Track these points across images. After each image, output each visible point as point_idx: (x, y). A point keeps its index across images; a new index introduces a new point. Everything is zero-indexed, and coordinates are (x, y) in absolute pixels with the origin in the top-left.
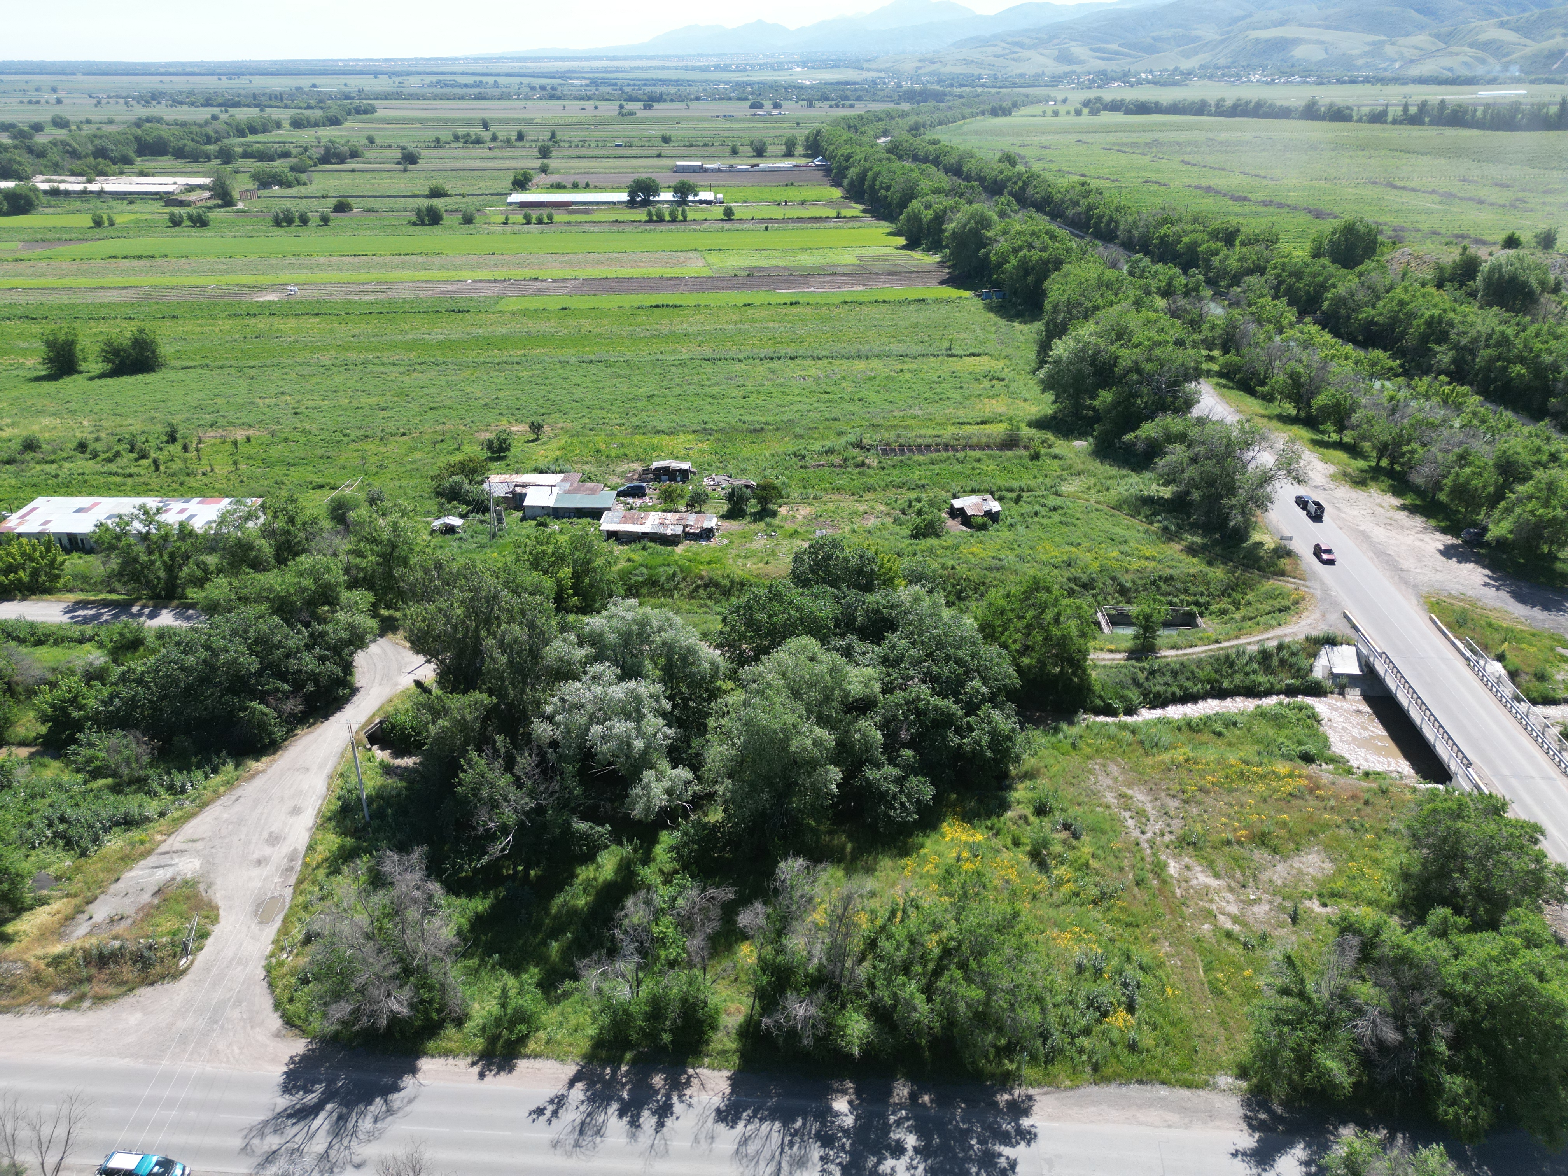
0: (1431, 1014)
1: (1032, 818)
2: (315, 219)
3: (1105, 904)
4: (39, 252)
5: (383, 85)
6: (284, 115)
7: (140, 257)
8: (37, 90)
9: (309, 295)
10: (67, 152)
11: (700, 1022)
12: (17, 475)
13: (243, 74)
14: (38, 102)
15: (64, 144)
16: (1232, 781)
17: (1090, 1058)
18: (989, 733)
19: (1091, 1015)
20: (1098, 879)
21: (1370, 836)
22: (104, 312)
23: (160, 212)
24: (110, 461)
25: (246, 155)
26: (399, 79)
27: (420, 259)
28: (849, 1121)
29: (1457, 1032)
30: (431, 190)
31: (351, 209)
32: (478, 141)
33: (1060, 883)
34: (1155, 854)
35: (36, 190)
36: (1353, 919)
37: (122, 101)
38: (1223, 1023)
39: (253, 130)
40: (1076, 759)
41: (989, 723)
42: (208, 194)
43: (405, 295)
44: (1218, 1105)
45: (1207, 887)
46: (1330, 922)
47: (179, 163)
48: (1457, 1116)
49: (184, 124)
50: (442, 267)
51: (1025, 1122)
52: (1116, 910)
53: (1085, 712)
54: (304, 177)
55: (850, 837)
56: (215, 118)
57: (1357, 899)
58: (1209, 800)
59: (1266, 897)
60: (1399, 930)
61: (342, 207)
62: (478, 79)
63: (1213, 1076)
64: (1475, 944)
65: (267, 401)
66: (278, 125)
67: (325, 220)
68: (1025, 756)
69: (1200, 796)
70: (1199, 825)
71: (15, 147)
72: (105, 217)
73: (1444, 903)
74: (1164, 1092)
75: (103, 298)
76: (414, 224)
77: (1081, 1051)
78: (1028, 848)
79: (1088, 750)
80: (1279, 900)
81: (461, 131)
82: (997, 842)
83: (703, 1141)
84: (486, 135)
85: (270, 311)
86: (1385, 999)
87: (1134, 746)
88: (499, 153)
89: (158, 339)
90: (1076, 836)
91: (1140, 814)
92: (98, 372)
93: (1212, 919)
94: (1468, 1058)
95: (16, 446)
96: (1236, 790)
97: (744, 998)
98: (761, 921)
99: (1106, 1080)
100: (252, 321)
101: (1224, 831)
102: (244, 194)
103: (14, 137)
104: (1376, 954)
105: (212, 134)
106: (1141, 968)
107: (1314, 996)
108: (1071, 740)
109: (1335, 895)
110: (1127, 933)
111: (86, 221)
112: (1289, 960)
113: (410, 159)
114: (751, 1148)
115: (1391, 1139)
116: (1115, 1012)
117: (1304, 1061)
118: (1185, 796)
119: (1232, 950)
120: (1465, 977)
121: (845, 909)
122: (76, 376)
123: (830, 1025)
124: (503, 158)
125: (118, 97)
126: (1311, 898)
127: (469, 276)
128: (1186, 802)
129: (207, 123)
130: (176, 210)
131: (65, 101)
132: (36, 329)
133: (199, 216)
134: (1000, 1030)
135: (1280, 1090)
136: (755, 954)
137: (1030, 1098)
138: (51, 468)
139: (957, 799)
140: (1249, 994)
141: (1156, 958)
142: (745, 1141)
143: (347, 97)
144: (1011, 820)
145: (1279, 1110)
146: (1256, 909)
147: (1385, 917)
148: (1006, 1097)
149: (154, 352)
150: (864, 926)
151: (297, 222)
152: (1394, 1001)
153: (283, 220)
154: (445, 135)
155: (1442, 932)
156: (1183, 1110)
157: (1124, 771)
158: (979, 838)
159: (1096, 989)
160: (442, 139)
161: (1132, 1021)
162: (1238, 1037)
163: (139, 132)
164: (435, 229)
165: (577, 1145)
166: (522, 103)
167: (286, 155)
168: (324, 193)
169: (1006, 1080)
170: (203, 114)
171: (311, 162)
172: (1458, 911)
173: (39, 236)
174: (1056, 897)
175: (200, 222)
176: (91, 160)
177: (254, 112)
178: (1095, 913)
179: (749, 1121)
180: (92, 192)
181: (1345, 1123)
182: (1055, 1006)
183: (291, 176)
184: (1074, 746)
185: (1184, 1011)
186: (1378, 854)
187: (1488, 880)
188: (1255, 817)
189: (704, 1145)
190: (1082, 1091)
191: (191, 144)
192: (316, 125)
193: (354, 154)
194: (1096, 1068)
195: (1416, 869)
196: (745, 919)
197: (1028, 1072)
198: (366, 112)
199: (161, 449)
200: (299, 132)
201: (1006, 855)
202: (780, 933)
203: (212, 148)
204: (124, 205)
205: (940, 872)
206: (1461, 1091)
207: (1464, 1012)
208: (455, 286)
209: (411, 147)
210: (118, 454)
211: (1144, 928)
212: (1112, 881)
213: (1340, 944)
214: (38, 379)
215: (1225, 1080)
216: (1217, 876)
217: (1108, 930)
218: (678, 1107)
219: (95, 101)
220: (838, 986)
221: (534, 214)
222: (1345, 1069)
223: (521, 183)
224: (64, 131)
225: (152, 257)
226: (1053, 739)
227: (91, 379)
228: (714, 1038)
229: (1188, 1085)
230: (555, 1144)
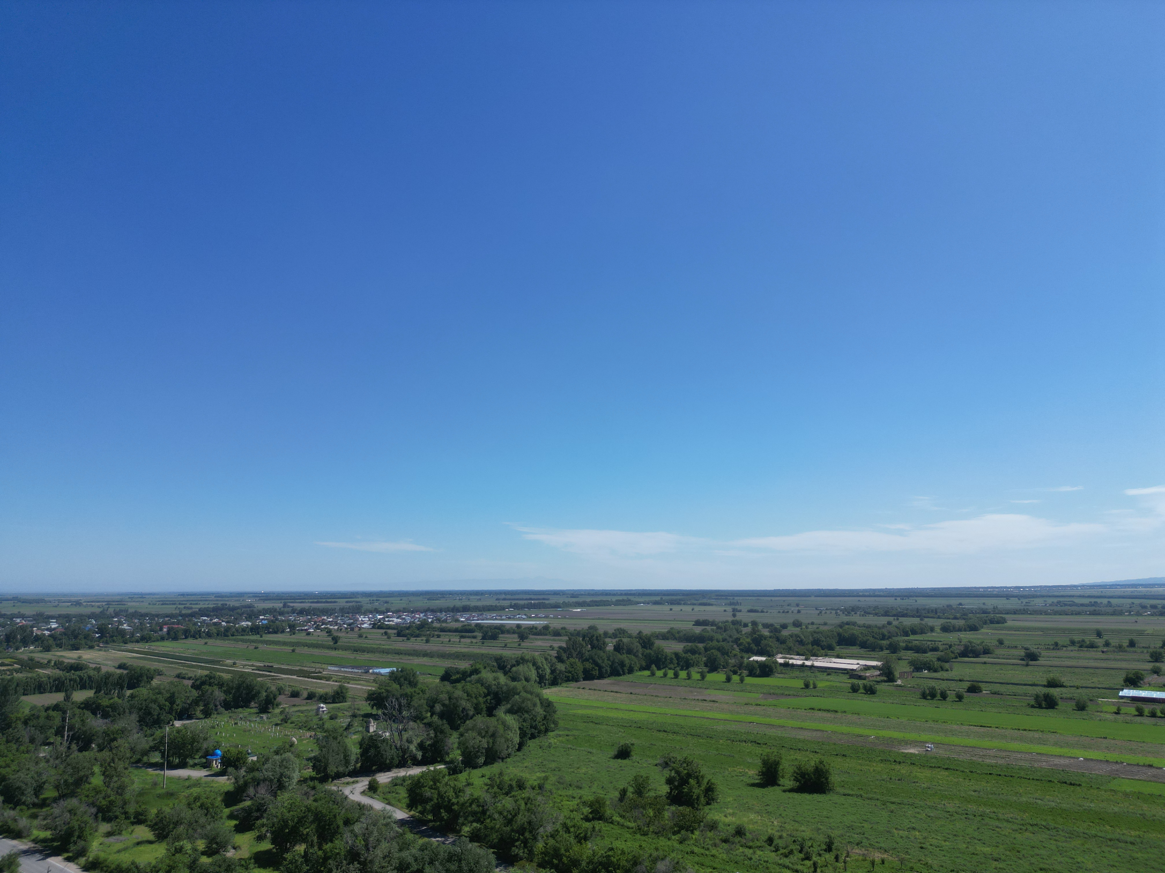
2: (951, 696)
4: (771, 701)
5: (1013, 604)
6: (937, 623)
7: (828, 711)
8: (788, 605)
9: (942, 753)
10: (798, 641)
12: (728, 853)
13: (911, 596)
14: (788, 612)
15: (797, 636)
22: (800, 745)
23: (847, 682)
24: (786, 856)
25: (907, 648)
26: (1027, 600)
27: (1037, 735)
30: (1049, 682)
31: (981, 691)
32: (1092, 646)
35: (776, 662)
37: (834, 612)
39: (914, 632)
42: (878, 673)
43: (1022, 763)
47: (862, 651)
49: (869, 627)
50: (1056, 744)
54: (947, 665)
56: (889, 623)
61: (974, 689)
62: (1093, 600)
65: (901, 832)
66: (932, 629)
67: (960, 697)
71: (770, 637)
72: (811, 682)
75: (802, 735)
76: (1033, 707)
81: (1077, 638)
84: (1100, 642)
85: (912, 761)
88: (1111, 656)
89: (831, 771)
92: (789, 787)
95: (731, 830)
100: (897, 767)
102: (902, 675)
103: (771, 632)
105: (886, 633)
111: (800, 684)
113: (1031, 657)
122: (776, 788)
124: (1115, 660)
125: (832, 609)
127: (1081, 755)
129: (884, 626)
130: (856, 681)
131: (802, 612)
132: (758, 750)
133: (871, 687)
138: (749, 852)
143: (985, 612)
149: (827, 779)
151: (939, 697)
153: (929, 695)
154: (1063, 640)
160: (1060, 643)
163: (841, 630)
164: (1050, 712)
166: (1135, 618)
167: (935, 649)
168: (961, 678)
170: (883, 620)
171: (953, 655)
173: (772, 691)
175: (870, 691)
176: (810, 646)
177: (916, 621)
180: (807, 666)
183: (937, 664)
191: (871, 639)
192: (960, 630)
193: (987, 652)
198: (998, 622)
199: (820, 855)
200: (946, 634)
203: (885, 643)
204: (824, 676)
208: (1067, 761)
209: (1033, 649)
210: (791, 852)
214: (753, 785)
219: (818, 612)
221: (1147, 709)
223: (1133, 681)
224: (798, 629)
225: (836, 712)
227: (784, 791)
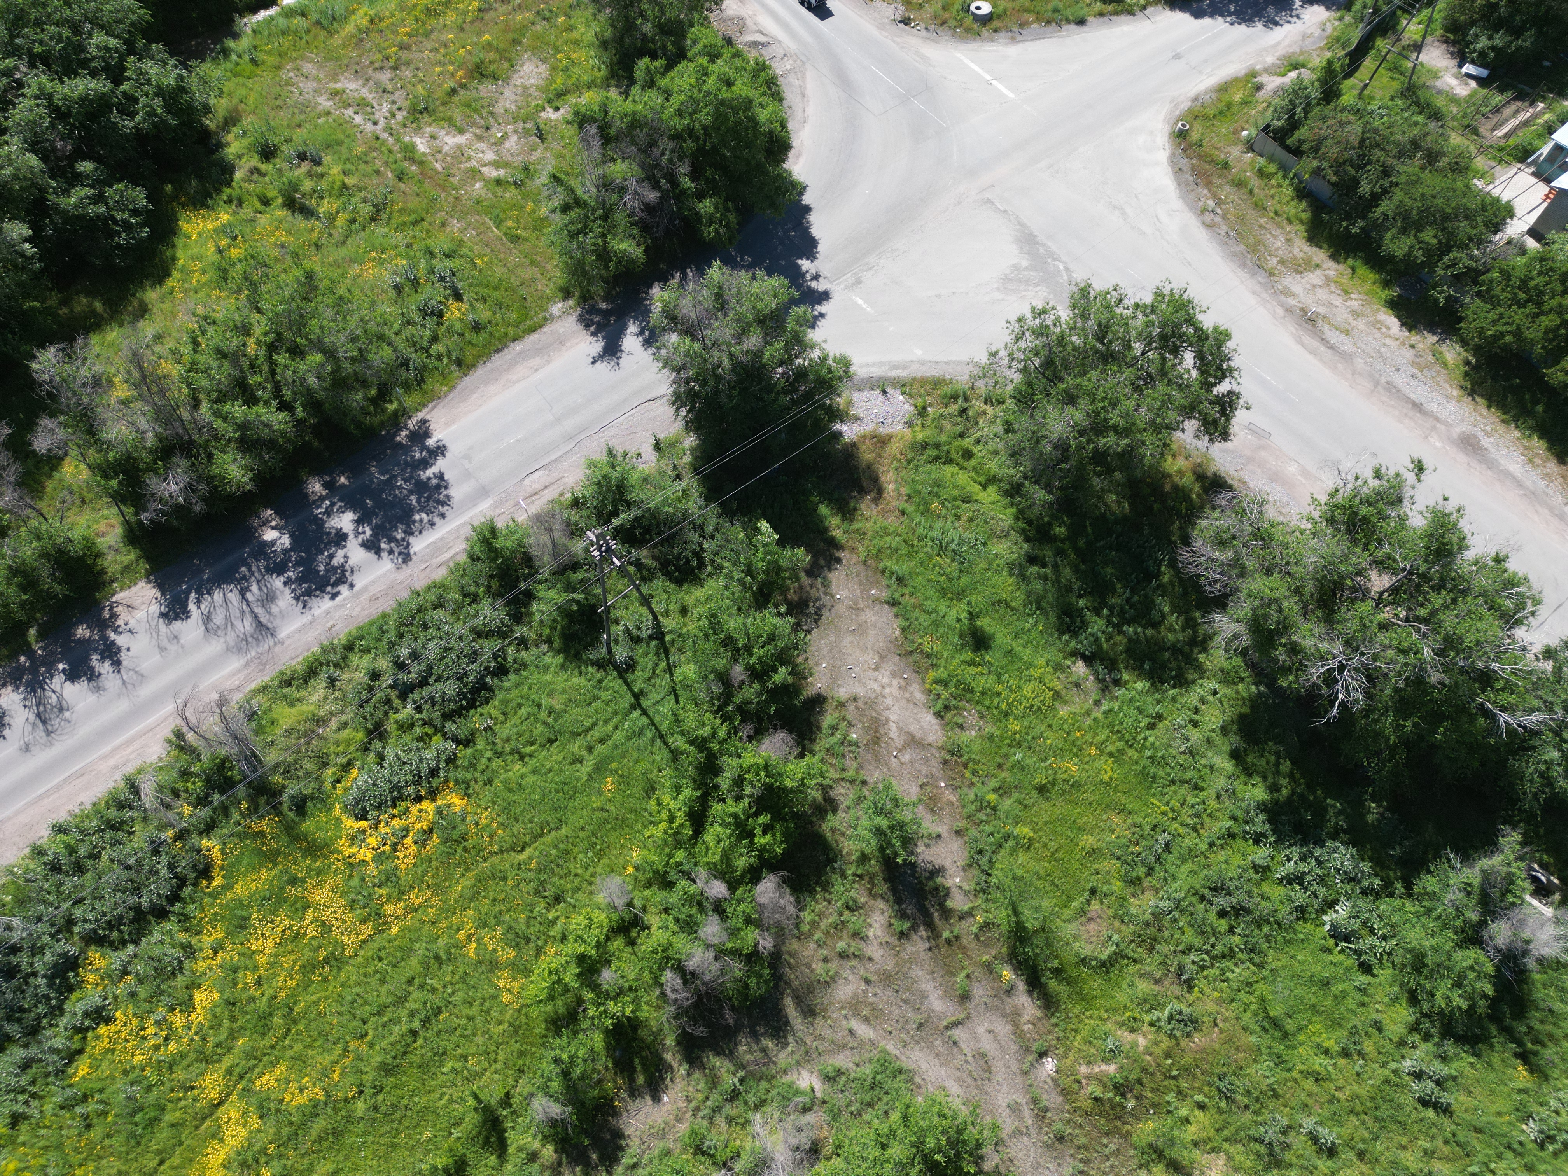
0: (670, 160)
1: (263, 167)
3: (384, 215)
11: (81, 560)
16: (424, 24)
17: (449, 358)
18: (156, 95)
19: (430, 322)
20: (363, 194)
21: (561, 19)
28: (285, 541)
29: (693, 165)
33: (332, 219)
34: (398, 140)
36: (583, 110)
38: (533, 263)
40: (266, 76)
41: (148, 82)
44: (561, 330)
45: (459, 147)
46: (568, 123)
48: (717, 231)
51: (431, 442)
52: (396, 215)
53: (242, 16)
55: (90, 294)
57: (578, 88)
58: (414, 55)
59: (510, 128)
60: (620, 99)
63: (546, 310)
64: (677, 80)
68: (212, 101)
69: (404, 55)
70: (419, 87)
73: (641, 54)
74: (518, 347)
77: (440, 357)
78: (280, 201)
79: (271, 60)
80: (521, 125)
82: (246, 212)
83: (169, 646)
86: (635, 167)
87: (314, 31)
90: (317, 162)
91: (362, 105)
93: (478, 176)
94: (707, 181)
96: (432, 31)
97: (106, 512)
98: (61, 433)
99: (473, 366)
101: (444, 82)
104: (612, 132)
106: (447, 256)
107: (586, 197)
108: (247, 57)
109: (560, 94)
110: (418, 231)
112: (555, 178)
114: (218, 619)
115: (684, 277)
116: (447, 307)
117: (603, 254)
118: (392, 63)
119: (508, 195)
120: (680, 113)
121: (141, 368)
123: (210, 480)
126: (544, 109)
128: (395, 68)
134: (365, 384)
135: (597, 289)
136: (83, 467)
137: (424, 422)
139: (175, 188)
140: (538, 226)
141: (453, 239)
142: (207, 619)
144: (243, 180)
145: (604, 306)
146: (508, 144)
147: (605, 93)
148: (404, 433)
150: (175, 373)
152: (642, 165)
155: (651, 84)
156: (539, 351)
157: (320, 66)
158: (225, 217)
159: (421, 298)
161: (464, 306)
162: (549, 267)
165: (48, 733)
169: (397, 420)
172: (654, 57)
174: (338, 234)
178: (381, 230)
179: (198, 602)
181: (650, 286)
182: (396, 334)
184: (254, 62)
185: (499, 271)
186: (575, 35)
187: (663, 13)
188: (462, 51)
189: (173, 648)
190: (459, 387)
194: (459, 363)
195: (609, 33)
196: (41, 443)
197: (409, 401)
201: (263, 220)
202: (91, 431)
205: (212, 274)
206: (712, 210)
207: (690, 145)
211: (429, 218)
212: (376, 189)
213: (584, 140)
215: (557, 308)
216: (461, 131)
217: (399, 238)
218: (121, 640)
220: (191, 442)
222: (634, 243)
226: (229, 65)
228: (106, 563)
229: (533, 330)
230: (27, 748)
